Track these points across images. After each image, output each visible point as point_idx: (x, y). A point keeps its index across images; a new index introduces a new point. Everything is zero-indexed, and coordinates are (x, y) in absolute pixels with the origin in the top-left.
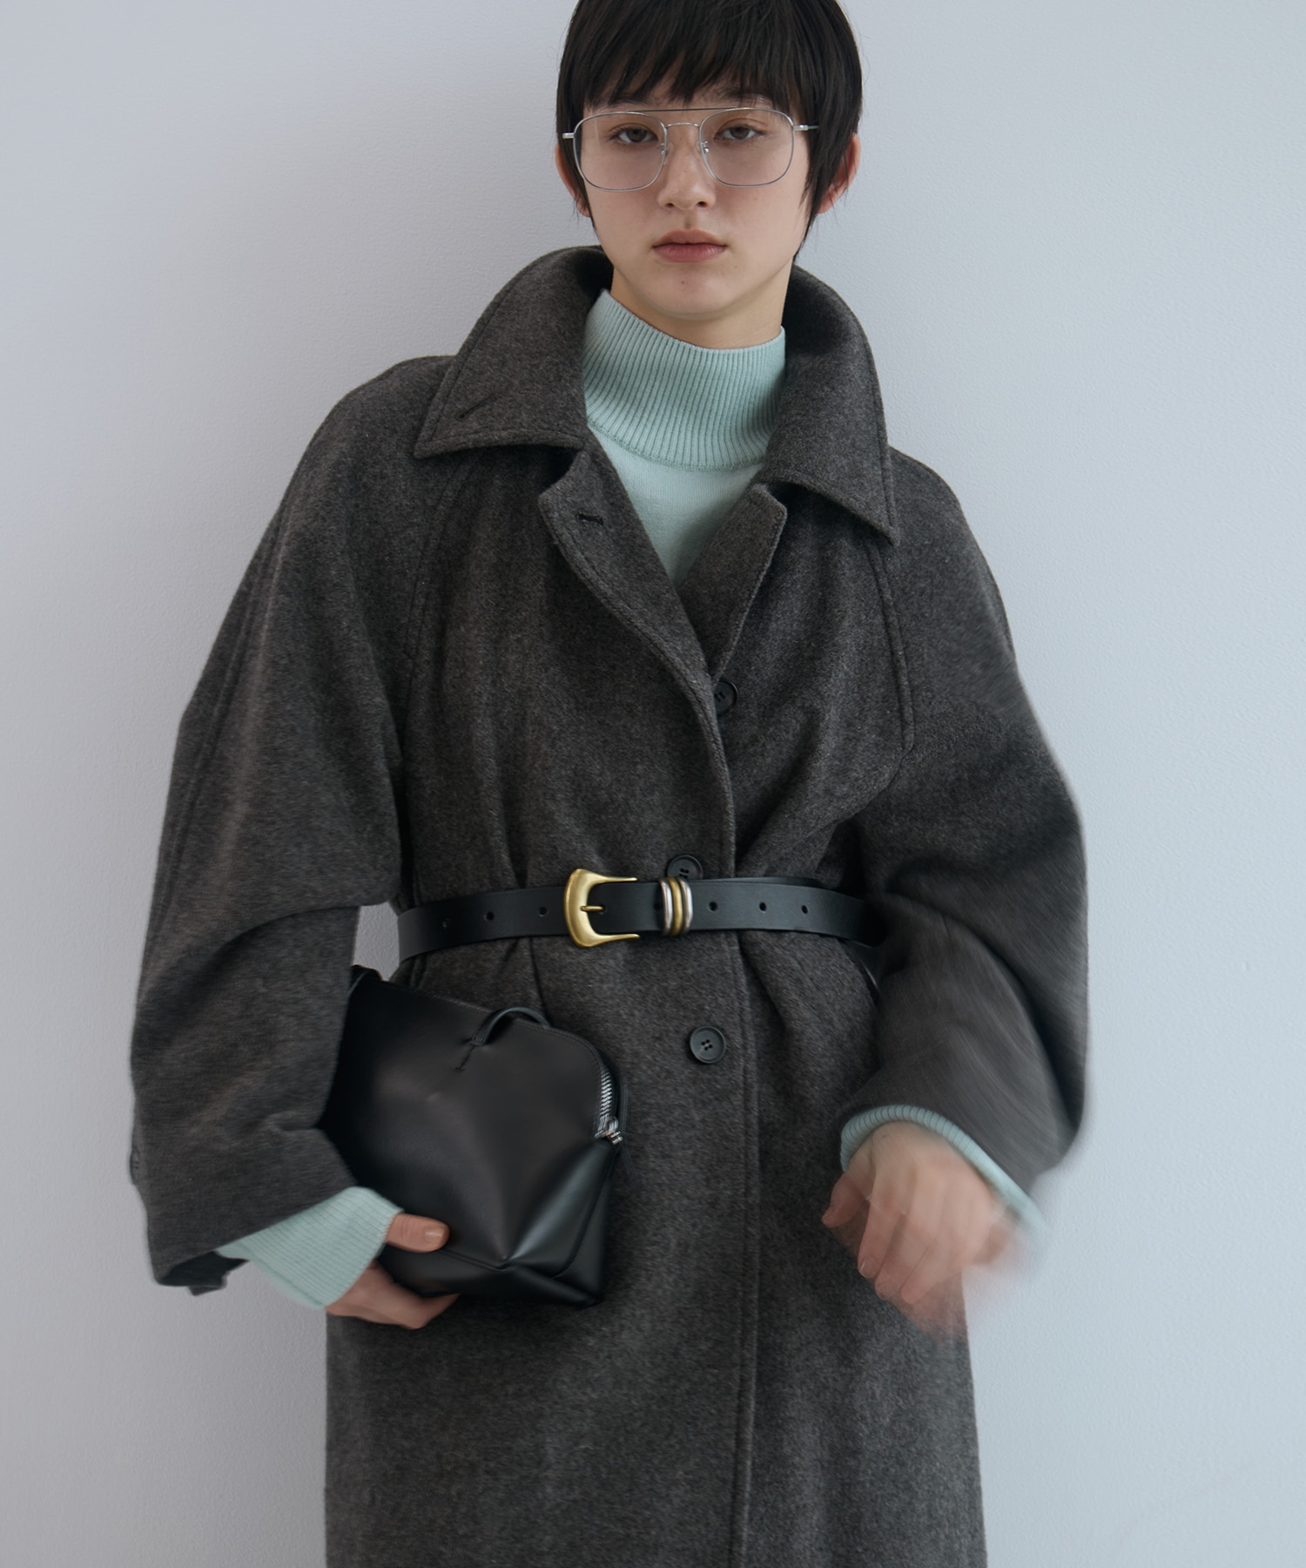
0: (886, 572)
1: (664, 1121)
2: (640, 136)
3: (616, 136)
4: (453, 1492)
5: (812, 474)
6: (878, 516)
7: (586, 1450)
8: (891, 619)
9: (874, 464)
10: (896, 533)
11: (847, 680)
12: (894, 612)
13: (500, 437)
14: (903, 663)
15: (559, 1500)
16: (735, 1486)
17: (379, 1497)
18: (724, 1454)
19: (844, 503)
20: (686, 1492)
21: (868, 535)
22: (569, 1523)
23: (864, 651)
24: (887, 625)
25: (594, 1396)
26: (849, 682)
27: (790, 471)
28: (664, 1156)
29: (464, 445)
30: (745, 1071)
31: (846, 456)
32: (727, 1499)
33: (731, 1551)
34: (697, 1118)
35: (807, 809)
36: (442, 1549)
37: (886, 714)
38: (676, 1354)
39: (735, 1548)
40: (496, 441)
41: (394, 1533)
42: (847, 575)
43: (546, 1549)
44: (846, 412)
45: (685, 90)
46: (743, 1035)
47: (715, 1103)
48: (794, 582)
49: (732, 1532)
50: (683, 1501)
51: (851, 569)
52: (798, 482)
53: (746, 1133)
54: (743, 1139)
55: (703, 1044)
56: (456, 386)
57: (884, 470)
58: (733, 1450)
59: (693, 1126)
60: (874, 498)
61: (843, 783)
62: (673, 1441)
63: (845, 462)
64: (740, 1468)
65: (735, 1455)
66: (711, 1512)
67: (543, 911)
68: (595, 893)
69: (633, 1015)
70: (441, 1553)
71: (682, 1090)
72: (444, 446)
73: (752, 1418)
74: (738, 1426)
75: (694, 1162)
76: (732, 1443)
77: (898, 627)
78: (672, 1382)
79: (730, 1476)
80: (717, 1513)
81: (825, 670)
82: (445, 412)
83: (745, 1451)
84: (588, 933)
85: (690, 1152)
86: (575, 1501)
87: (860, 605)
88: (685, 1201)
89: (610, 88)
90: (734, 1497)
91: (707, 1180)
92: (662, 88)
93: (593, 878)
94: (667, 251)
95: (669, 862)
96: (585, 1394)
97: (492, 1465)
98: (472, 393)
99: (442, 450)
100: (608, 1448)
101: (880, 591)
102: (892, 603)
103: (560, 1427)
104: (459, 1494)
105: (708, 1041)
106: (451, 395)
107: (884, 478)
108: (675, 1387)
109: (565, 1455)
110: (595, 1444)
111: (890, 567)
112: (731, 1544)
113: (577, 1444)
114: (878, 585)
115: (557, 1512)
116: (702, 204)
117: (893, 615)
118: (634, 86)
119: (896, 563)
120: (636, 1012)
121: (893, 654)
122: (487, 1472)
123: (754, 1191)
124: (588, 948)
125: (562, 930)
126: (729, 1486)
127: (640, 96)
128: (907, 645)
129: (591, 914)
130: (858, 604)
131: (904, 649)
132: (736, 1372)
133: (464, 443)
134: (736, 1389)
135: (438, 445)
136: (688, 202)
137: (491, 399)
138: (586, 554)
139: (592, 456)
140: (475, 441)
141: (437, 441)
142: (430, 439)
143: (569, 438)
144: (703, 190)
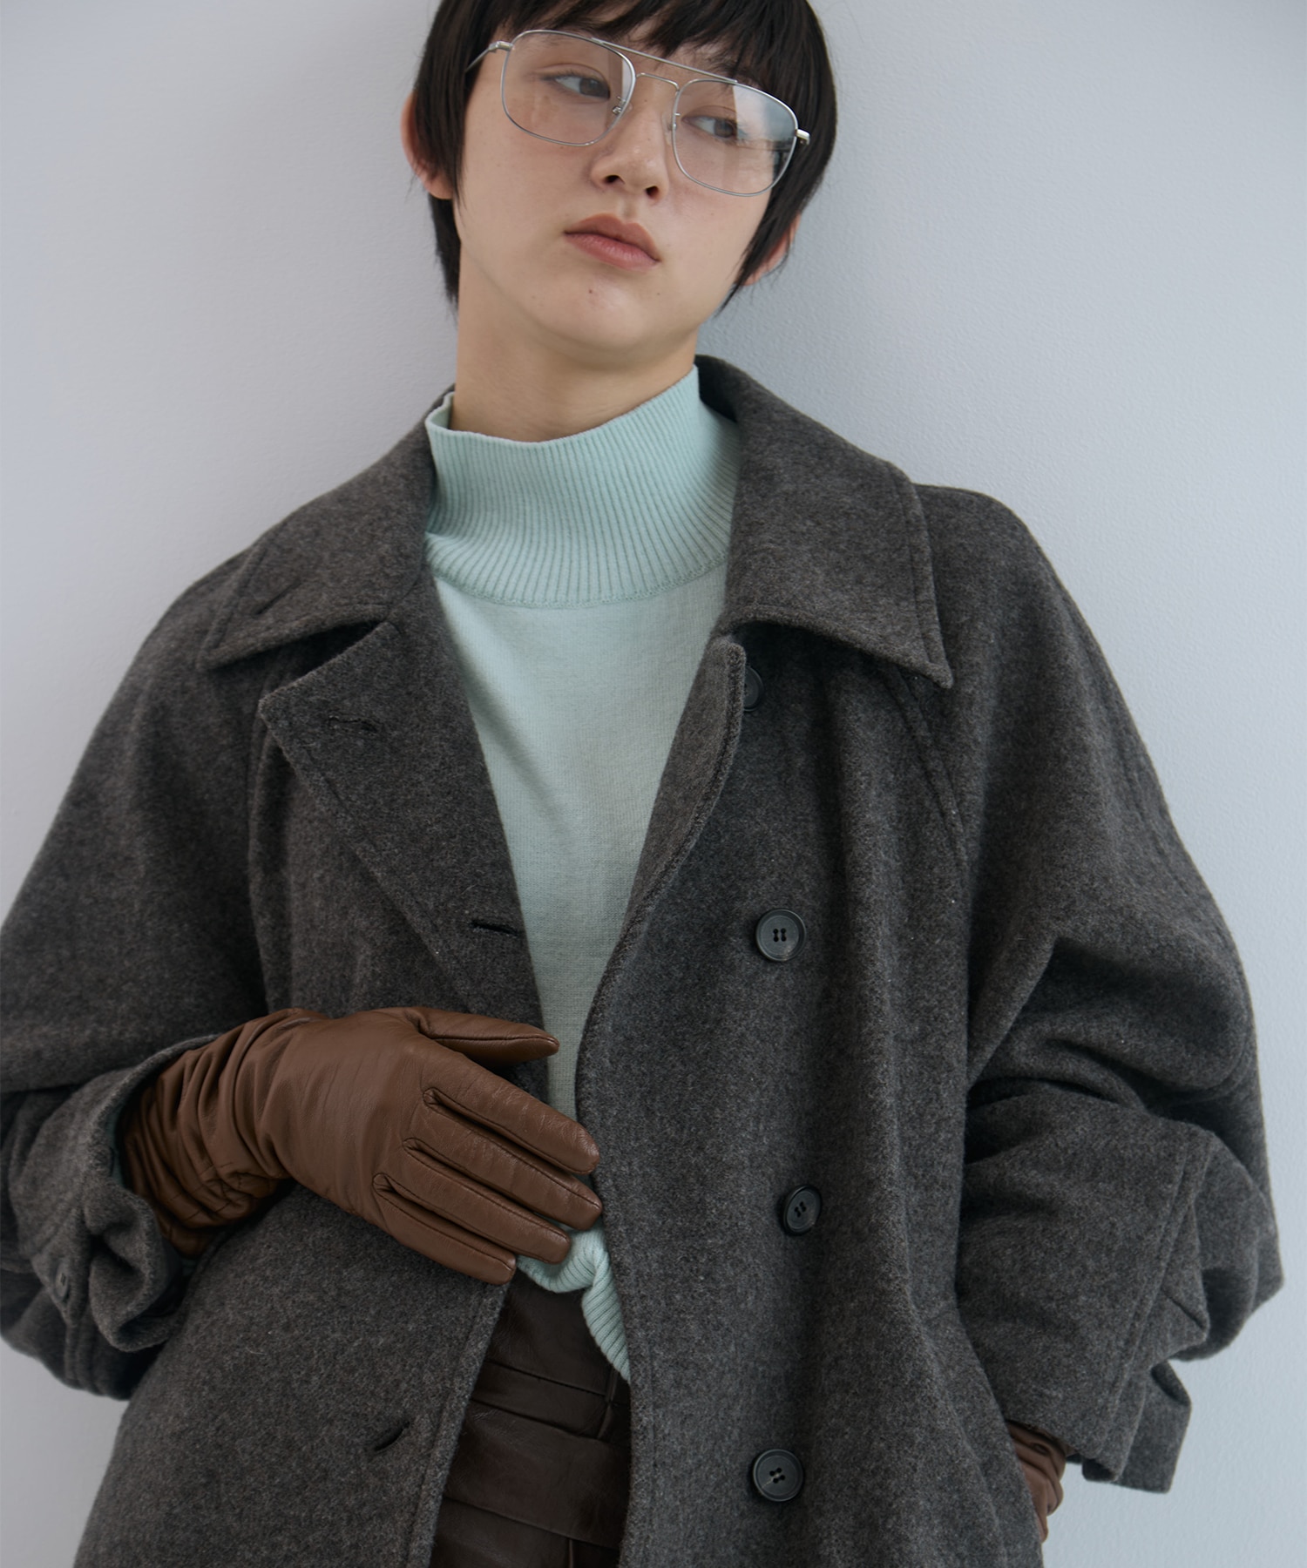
0: (916, 699)
2: (588, 89)
8: (931, 765)
11: (888, 874)
13: (290, 629)
23: (900, 826)
24: (927, 775)
26: (892, 876)
29: (252, 648)
37: (951, 905)
40: (288, 636)
42: (862, 719)
51: (865, 711)
55: (772, 1473)
56: (259, 571)
61: (912, 1021)
72: (230, 652)
77: (944, 773)
81: (860, 866)
82: (240, 609)
87: (885, 761)
98: (276, 580)
99: (228, 657)
101: (910, 729)
102: (930, 742)
105: (779, 1470)
106: (250, 585)
116: (653, 191)
117: (933, 759)
130: (881, 760)
131: (958, 805)
133: (253, 645)
135: (225, 652)
136: (636, 185)
137: (296, 583)
138: (329, 773)
139: (400, 626)
140: (265, 640)
141: (224, 648)
142: (217, 646)
143: (370, 609)
144: (656, 169)
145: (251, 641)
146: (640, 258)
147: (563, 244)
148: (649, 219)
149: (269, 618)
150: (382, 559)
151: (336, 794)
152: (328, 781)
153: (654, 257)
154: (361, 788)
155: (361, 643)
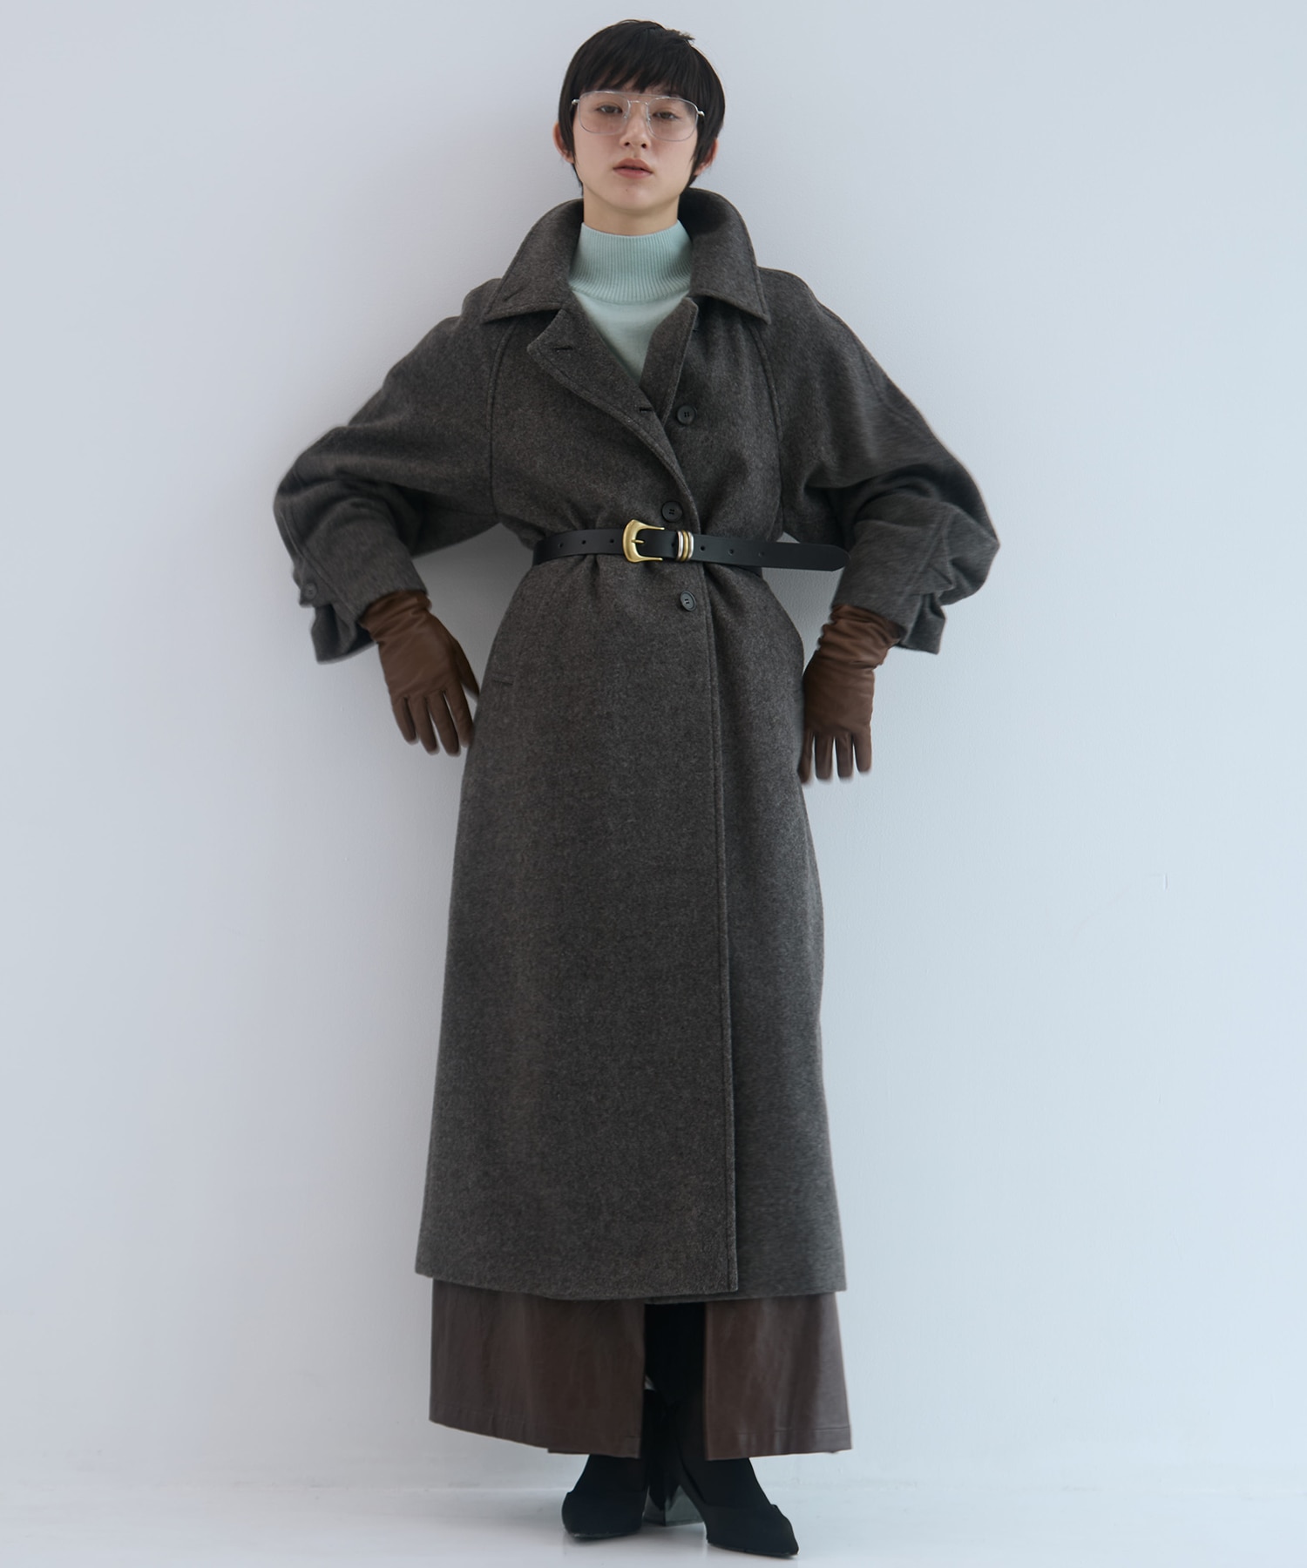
0: (762, 340)
1: (662, 643)
2: (612, 111)
3: (598, 110)
4: (565, 854)
5: (716, 290)
6: (756, 309)
7: (632, 822)
8: (767, 367)
9: (750, 282)
10: (768, 317)
11: (751, 406)
12: (768, 363)
13: (521, 309)
14: (775, 393)
15: (619, 851)
16: (716, 832)
17: (526, 858)
18: (709, 817)
19: (735, 304)
20: (689, 839)
21: (751, 321)
22: (627, 862)
23: (755, 388)
24: (765, 371)
25: (632, 793)
27: (704, 290)
28: (662, 663)
29: (505, 315)
30: (707, 618)
31: (734, 279)
32: (713, 840)
33: (718, 867)
34: (682, 641)
35: (750, 478)
36: (563, 885)
38: (677, 766)
39: (720, 865)
40: (520, 312)
41: (536, 878)
43: (615, 878)
44: (732, 256)
45: (641, 87)
46: (704, 599)
47: (693, 632)
48: (720, 350)
49: (718, 857)
50: (688, 844)
51: (743, 341)
52: (708, 294)
53: (709, 649)
54: (707, 652)
56: (506, 283)
57: (757, 285)
58: (714, 813)
59: (680, 645)
60: (753, 301)
62: (680, 813)
63: (733, 282)
64: (718, 823)
65: (715, 817)
66: (704, 848)
67: (612, 541)
68: (640, 534)
69: (645, 591)
70: (563, 887)
71: (673, 627)
72: (494, 316)
73: (722, 796)
74: (715, 801)
75: (679, 665)
76: (713, 810)
77: (771, 371)
78: (677, 781)
79: (713, 828)
80: (708, 848)
82: (497, 298)
83: (720, 814)
84: (635, 556)
85: (677, 660)
86: (629, 850)
87: (750, 362)
88: (674, 686)
89: (601, 82)
90: (717, 839)
91: (689, 673)
92: (630, 84)
93: (642, 526)
94: (623, 171)
95: (663, 506)
96: (626, 792)
97: (583, 837)
98: (512, 286)
99: (493, 318)
100: (644, 820)
101: (759, 352)
102: (767, 358)
103: (615, 811)
104: (569, 855)
105: (688, 599)
106: (502, 289)
107: (757, 289)
108: (678, 784)
109: (620, 826)
110: (636, 819)
111: (765, 336)
112: (717, 863)
113: (626, 820)
114: (758, 348)
115: (619, 857)
116: (644, 146)
118: (616, 82)
119: (768, 333)
120: (647, 589)
121: (769, 387)
122: (581, 841)
123: (715, 679)
124: (632, 563)
125: (620, 554)
126: (713, 834)
127: (617, 87)
128: (776, 380)
129: (637, 544)
132: (712, 773)
134: (713, 782)
135: (492, 315)
136: (636, 144)
137: (521, 289)
138: (562, 369)
139: (568, 311)
140: (509, 313)
141: (492, 314)
142: (488, 313)
143: (554, 305)
144: (645, 138)
145: (503, 312)
146: (644, 174)
147: (613, 173)
148: (646, 158)
149: (510, 303)
150: (558, 282)
151: (566, 375)
152: (561, 372)
153: (650, 172)
154: (575, 372)
155: (555, 319)
